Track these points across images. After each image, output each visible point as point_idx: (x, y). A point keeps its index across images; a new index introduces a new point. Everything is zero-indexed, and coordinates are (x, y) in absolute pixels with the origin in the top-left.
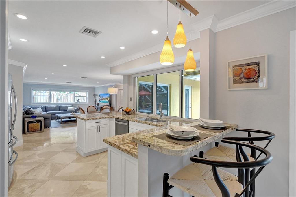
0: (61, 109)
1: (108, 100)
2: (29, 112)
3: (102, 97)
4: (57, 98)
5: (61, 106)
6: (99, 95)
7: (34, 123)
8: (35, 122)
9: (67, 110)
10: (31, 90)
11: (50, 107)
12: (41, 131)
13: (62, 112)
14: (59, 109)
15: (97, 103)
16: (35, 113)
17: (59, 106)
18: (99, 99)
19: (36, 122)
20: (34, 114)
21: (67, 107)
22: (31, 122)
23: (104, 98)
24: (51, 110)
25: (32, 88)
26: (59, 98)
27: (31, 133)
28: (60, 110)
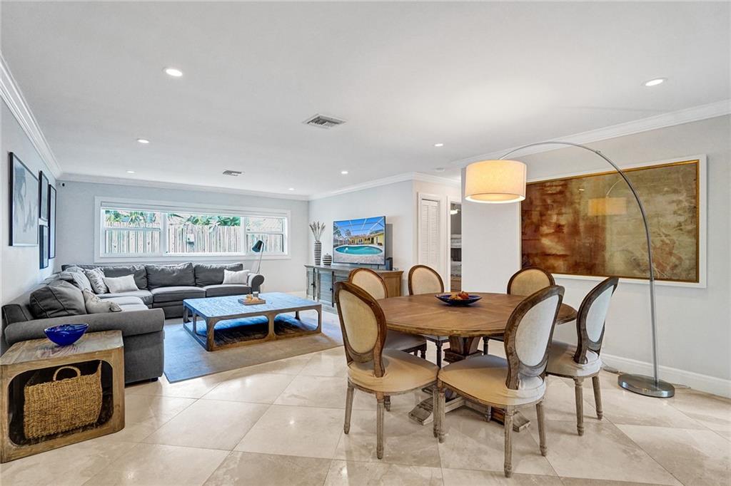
0: (200, 276)
1: (375, 245)
2: (48, 301)
3: (349, 234)
4: (184, 240)
5: (202, 267)
6: (335, 228)
7: (59, 378)
8: (67, 373)
9: (221, 283)
10: (96, 208)
11: (163, 270)
12: (105, 428)
13: (204, 289)
14: (196, 278)
15: (323, 254)
16: (82, 306)
17: (194, 266)
18: (335, 240)
19: (74, 374)
20: (80, 312)
21: (221, 270)
22: (44, 375)
23: (357, 237)
24: (167, 282)
25: (98, 200)
26: (192, 240)
27: (41, 445)
28: (197, 281)
